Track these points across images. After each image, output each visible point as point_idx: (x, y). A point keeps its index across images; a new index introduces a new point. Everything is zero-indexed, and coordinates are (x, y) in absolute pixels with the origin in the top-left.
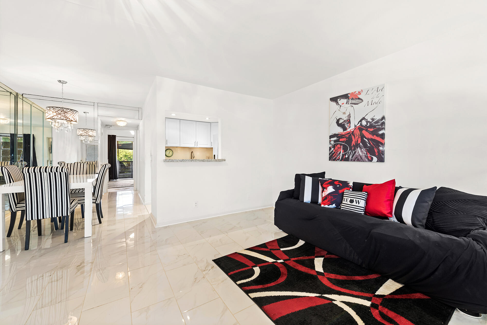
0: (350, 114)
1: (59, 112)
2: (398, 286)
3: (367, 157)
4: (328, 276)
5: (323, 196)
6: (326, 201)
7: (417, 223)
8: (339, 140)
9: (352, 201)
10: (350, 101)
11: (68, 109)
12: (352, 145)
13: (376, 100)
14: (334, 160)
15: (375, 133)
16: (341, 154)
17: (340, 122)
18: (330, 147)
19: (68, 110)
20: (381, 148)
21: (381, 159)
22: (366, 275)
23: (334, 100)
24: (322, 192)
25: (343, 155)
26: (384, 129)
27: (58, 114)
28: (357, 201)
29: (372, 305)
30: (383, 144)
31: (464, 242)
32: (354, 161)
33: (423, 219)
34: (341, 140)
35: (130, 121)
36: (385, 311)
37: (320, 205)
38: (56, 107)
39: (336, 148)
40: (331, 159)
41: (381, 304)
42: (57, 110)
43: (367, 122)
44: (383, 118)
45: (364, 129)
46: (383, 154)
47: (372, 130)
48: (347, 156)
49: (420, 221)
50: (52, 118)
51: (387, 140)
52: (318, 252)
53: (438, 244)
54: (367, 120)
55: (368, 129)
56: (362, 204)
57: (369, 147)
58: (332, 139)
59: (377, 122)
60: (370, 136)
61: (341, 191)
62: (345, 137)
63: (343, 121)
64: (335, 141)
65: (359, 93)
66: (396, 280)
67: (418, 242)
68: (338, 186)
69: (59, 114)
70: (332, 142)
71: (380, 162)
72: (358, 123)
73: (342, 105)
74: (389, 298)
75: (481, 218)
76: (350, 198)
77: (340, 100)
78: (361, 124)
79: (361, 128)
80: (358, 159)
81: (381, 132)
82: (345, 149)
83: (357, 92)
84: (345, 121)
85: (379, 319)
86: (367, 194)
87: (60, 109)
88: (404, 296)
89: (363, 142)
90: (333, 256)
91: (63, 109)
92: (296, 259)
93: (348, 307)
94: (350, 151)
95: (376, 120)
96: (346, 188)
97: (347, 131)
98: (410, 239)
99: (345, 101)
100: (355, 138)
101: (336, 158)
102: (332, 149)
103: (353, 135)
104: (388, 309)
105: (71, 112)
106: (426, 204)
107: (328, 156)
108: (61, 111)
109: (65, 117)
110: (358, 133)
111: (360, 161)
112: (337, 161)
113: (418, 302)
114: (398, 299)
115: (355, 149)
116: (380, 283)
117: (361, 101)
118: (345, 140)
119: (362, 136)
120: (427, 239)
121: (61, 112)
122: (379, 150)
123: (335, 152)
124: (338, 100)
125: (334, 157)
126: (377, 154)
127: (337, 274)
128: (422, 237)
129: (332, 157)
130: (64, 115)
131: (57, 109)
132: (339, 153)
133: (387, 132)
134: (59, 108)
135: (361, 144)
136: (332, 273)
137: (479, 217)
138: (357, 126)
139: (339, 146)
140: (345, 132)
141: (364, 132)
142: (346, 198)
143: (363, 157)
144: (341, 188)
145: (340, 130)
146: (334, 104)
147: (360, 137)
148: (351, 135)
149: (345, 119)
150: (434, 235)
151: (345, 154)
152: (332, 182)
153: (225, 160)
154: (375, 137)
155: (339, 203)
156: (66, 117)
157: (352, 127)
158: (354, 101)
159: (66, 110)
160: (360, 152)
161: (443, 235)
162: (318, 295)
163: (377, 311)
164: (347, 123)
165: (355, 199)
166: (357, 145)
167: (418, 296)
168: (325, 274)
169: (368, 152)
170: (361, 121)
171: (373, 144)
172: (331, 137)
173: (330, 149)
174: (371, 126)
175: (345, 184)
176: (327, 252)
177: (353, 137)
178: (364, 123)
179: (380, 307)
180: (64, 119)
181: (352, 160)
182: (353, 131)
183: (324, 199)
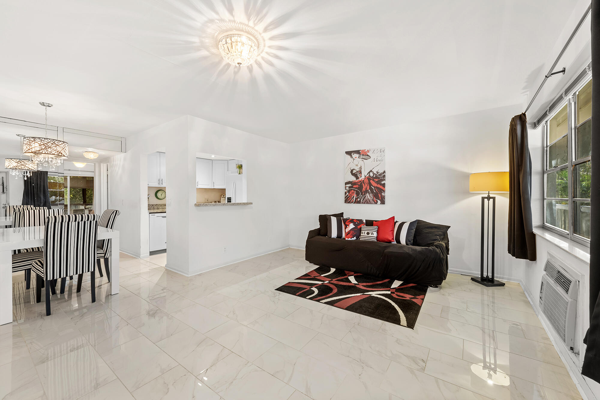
0: (361, 166)
1: (48, 144)
2: (401, 282)
3: (373, 200)
4: (362, 285)
5: (346, 232)
6: (349, 235)
7: (409, 243)
8: (353, 186)
9: (368, 233)
10: (361, 157)
11: (60, 141)
12: (363, 191)
13: (379, 158)
14: (349, 203)
15: (379, 182)
16: (355, 198)
17: (353, 172)
18: (345, 192)
19: (60, 143)
20: (383, 194)
21: (383, 202)
22: (382, 280)
23: (349, 153)
24: (346, 229)
25: (356, 199)
26: (384, 180)
27: (47, 147)
28: (372, 233)
29: (391, 293)
30: (384, 191)
31: (432, 249)
32: (365, 203)
33: (411, 240)
34: (354, 186)
35: (103, 153)
36: (399, 294)
37: (344, 239)
38: (44, 138)
39: (351, 193)
40: (346, 201)
41: (395, 291)
42: (46, 142)
43: (374, 174)
44: (384, 172)
45: (371, 179)
46: (384, 199)
47: (377, 180)
48: (359, 200)
49: (410, 242)
50: (38, 152)
51: (387, 188)
52: (348, 273)
53: (420, 252)
54: (374, 172)
55: (374, 179)
56: (375, 234)
57: (375, 193)
58: (347, 185)
59: (380, 175)
60: (376, 185)
61: (359, 227)
62: (358, 185)
63: (356, 171)
64: (349, 187)
65: (368, 151)
66: (399, 280)
67: (411, 253)
68: (357, 223)
69: (49, 147)
70: (347, 188)
71: (382, 204)
72: (367, 174)
73: (355, 159)
74: (398, 288)
75: (439, 236)
76: (366, 232)
77: (353, 154)
78: (369, 175)
79: (369, 178)
80: (367, 202)
81: (383, 182)
82: (358, 194)
83: (366, 150)
84: (357, 172)
85: (397, 297)
86: (377, 227)
87: (50, 141)
88: (405, 286)
89: (371, 188)
90: (359, 274)
91: (55, 141)
92: (336, 279)
93: (380, 296)
94: (361, 196)
95: (380, 173)
96: (362, 224)
97: (359, 180)
98: (407, 252)
99: (357, 155)
100: (365, 185)
101: (350, 201)
102: (348, 193)
103: (364, 183)
104: (400, 292)
105: (64, 145)
106: (412, 231)
107: (344, 199)
108: (52, 143)
109: (56, 152)
110: (367, 181)
111: (368, 204)
112: (351, 203)
113: (412, 287)
114: (403, 288)
115: (365, 194)
116: (391, 283)
117: (369, 157)
118: (358, 187)
119: (370, 184)
120: (415, 250)
121: (52, 145)
122: (381, 195)
123: (349, 196)
124: (352, 154)
125: (348, 200)
126: (380, 198)
127: (367, 283)
128: (413, 250)
129: (347, 200)
130: (55, 148)
131: (46, 140)
132: (353, 197)
133: (387, 182)
134: (49, 139)
135: (369, 190)
136: (363, 283)
137: (438, 235)
138: (367, 176)
139: (353, 191)
140: (357, 180)
141: (371, 181)
142: (364, 231)
143: (371, 200)
144: (359, 224)
145: (353, 179)
146: (349, 156)
147: (369, 185)
148: (362, 183)
149: (358, 170)
150: (418, 248)
151: (358, 198)
152: (352, 221)
153: (252, 204)
154: (379, 186)
155: (358, 236)
156: (58, 152)
157: (363, 177)
158: (364, 157)
159: (58, 143)
160: (369, 196)
161: (423, 247)
162: (361, 294)
163: (395, 294)
164: (359, 174)
165: (370, 232)
166: (366, 191)
167: (411, 285)
168: (359, 284)
169: (375, 197)
170: (369, 173)
171: (378, 191)
172: (346, 183)
173: (346, 193)
174: (376, 177)
175: (361, 221)
176: (354, 273)
177: (363, 185)
178: (371, 174)
179: (395, 293)
180: (56, 154)
181: (363, 202)
182: (364, 180)
183: (347, 234)
